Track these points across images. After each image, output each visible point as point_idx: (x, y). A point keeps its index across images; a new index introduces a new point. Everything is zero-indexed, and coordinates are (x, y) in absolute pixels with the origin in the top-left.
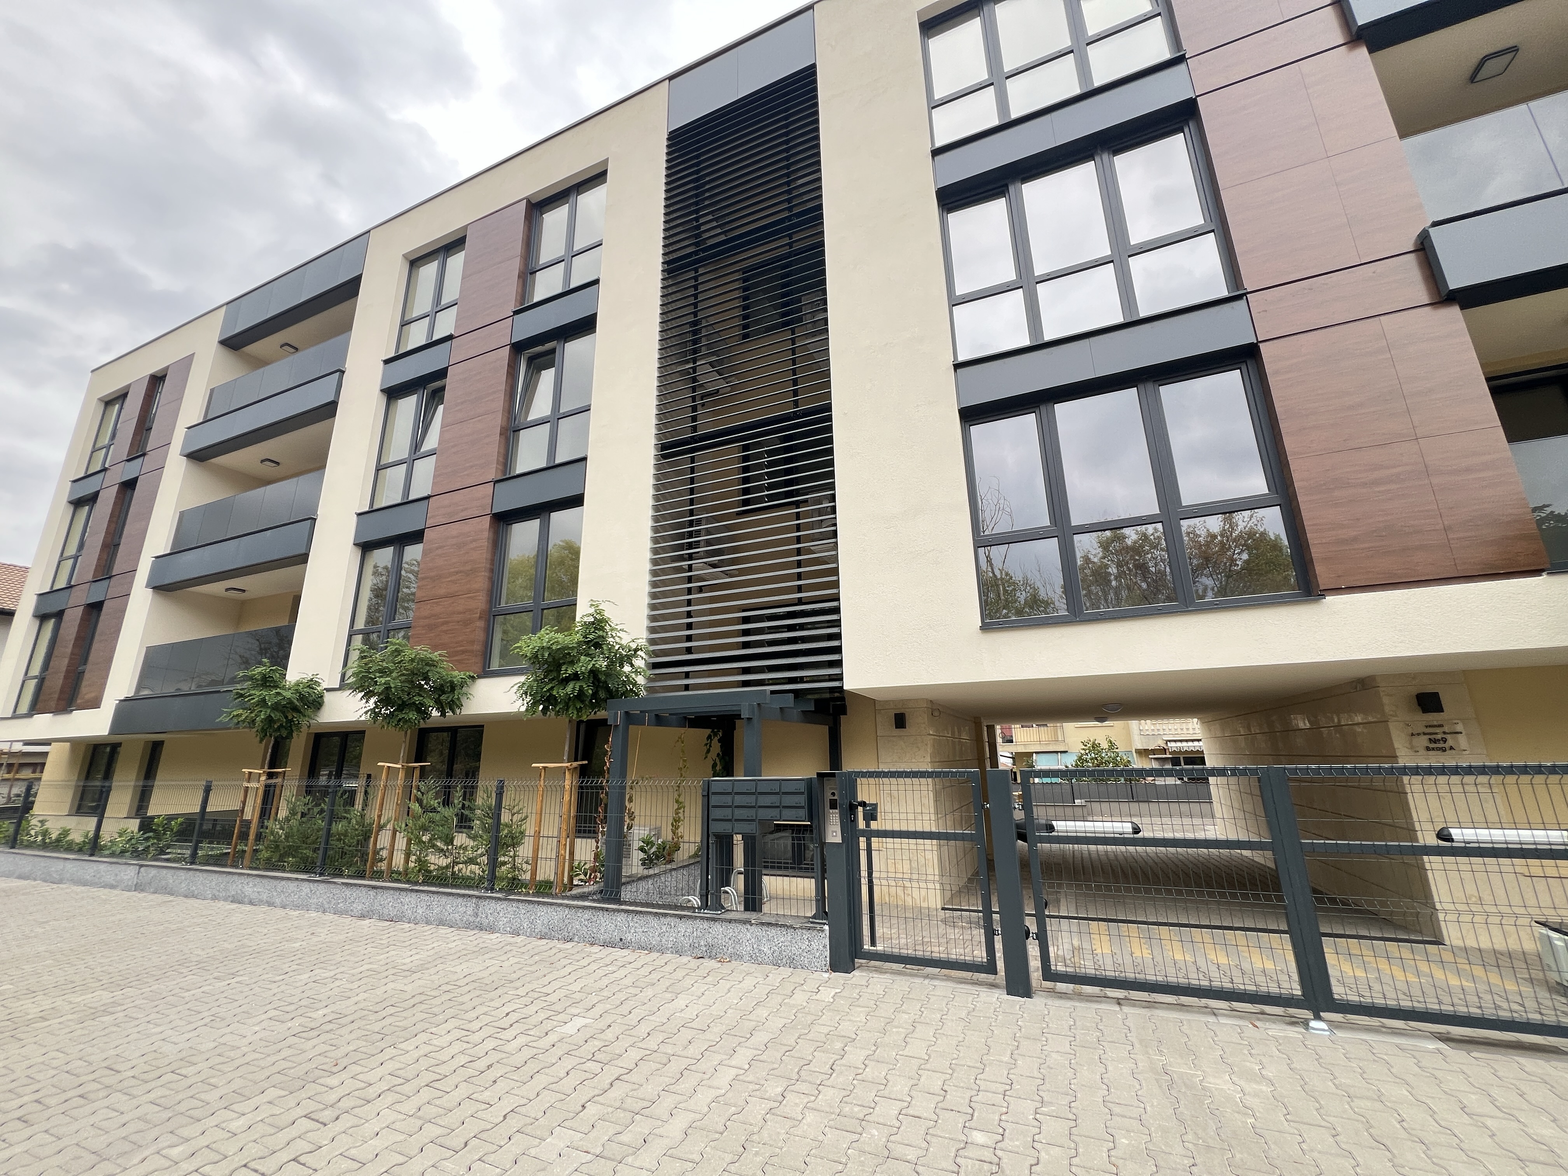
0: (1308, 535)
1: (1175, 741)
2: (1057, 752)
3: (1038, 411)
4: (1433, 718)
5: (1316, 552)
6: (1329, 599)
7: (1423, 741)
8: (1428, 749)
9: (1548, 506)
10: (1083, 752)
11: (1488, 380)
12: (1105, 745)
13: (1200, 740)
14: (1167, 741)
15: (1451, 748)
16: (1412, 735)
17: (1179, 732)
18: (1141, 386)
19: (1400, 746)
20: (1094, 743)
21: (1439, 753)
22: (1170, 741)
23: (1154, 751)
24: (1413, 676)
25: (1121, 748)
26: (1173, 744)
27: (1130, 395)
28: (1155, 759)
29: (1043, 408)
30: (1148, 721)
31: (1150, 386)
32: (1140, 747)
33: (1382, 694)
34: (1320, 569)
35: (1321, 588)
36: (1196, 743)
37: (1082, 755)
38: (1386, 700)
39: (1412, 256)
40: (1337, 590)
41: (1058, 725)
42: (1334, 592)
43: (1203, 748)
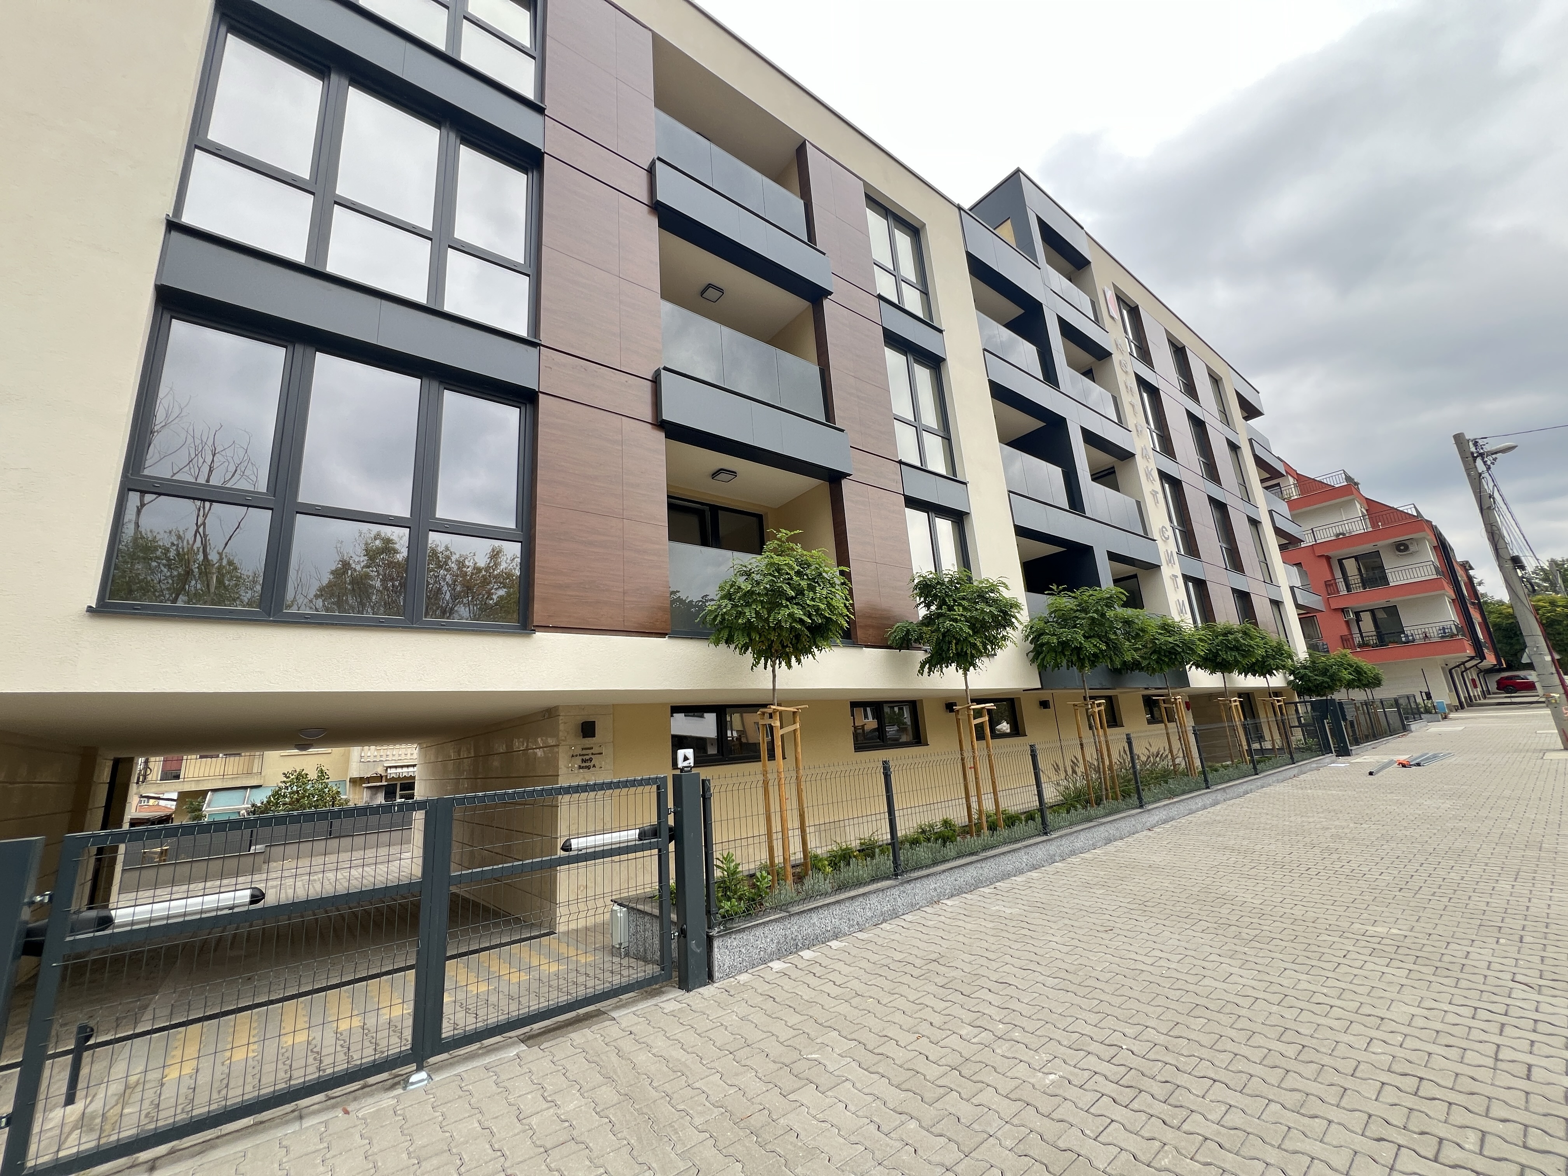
0: (536, 575)
1: (396, 767)
2: (245, 788)
3: (290, 348)
4: (588, 742)
5: (538, 591)
6: (538, 635)
7: (578, 761)
8: (580, 768)
9: (679, 592)
10: (283, 785)
11: (669, 497)
12: (313, 775)
13: (414, 766)
14: (387, 768)
15: (594, 766)
16: (573, 756)
17: (403, 757)
18: (426, 381)
19: (563, 767)
20: (300, 774)
21: (586, 770)
22: (390, 767)
23: (369, 780)
24: (581, 708)
25: (333, 777)
26: (393, 771)
27: (411, 385)
28: (368, 788)
29: (299, 349)
30: (373, 748)
31: (435, 385)
32: (355, 774)
33: (560, 722)
34: (537, 606)
35: (535, 624)
36: (411, 769)
37: (280, 789)
38: (562, 727)
39: (649, 383)
40: (546, 628)
41: (258, 753)
42: (543, 629)
43: (416, 774)
